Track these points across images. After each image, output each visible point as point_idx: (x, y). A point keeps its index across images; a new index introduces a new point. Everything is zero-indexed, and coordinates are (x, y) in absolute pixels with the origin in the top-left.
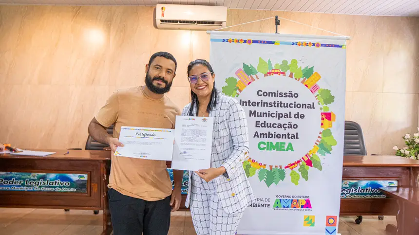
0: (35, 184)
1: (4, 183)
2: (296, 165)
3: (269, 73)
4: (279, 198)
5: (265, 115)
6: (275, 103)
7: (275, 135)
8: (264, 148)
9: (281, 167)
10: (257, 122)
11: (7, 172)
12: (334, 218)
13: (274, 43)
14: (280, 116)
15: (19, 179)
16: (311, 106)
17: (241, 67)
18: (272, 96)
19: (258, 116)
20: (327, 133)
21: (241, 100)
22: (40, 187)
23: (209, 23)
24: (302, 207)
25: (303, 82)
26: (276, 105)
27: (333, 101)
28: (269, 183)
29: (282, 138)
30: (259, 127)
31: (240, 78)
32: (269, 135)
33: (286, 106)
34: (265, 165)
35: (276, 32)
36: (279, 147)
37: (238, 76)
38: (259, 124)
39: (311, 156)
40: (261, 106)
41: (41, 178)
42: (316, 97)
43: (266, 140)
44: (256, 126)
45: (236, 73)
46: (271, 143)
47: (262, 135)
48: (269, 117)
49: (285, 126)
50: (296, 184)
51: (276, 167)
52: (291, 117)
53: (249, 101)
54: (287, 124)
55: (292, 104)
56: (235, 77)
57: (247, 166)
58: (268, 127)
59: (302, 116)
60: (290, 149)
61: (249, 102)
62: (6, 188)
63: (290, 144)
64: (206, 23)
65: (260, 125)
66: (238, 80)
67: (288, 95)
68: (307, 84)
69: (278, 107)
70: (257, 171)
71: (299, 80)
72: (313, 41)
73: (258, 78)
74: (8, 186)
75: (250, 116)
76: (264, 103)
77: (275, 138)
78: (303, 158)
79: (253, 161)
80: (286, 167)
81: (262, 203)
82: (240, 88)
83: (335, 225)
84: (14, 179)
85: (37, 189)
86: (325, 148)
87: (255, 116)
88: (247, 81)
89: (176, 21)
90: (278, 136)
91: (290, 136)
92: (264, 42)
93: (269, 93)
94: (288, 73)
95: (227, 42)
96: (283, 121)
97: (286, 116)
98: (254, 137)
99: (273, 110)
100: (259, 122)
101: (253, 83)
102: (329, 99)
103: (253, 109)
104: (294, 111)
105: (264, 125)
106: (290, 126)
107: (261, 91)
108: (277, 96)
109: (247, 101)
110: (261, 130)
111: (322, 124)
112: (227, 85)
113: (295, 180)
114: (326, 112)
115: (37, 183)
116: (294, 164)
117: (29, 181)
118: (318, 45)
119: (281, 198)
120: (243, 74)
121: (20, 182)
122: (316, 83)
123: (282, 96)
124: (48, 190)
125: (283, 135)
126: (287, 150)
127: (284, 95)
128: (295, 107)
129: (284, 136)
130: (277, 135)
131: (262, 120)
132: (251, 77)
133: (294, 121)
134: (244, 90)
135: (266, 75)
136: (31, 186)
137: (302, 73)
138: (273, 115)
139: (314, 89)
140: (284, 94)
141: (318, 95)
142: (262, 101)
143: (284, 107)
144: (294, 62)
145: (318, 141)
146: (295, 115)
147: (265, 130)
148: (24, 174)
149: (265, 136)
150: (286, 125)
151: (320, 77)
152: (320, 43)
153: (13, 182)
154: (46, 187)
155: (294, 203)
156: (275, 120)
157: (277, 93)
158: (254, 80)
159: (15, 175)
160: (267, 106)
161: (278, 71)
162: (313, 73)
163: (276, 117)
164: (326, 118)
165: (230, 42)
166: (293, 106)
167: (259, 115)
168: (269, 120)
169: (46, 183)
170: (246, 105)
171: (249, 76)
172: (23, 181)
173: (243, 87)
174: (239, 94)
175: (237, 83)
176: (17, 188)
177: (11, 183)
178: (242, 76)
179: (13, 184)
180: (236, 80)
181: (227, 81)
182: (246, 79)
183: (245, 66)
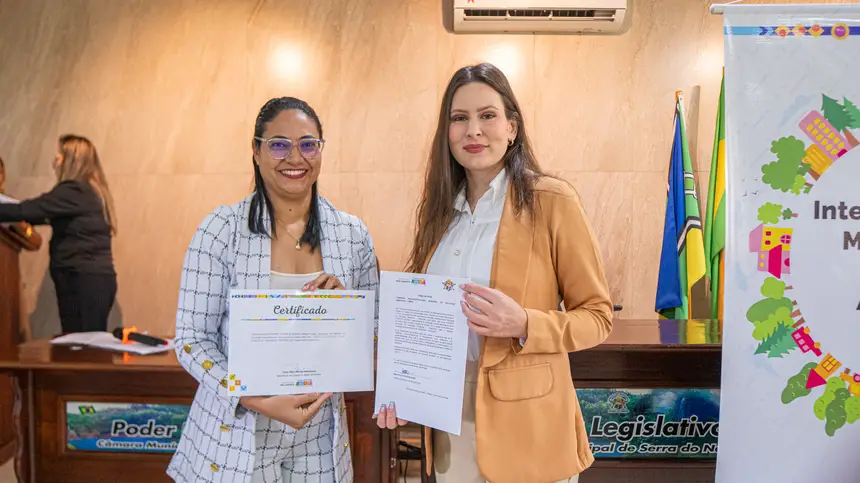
1: (123, 425)
15: (167, 421)
17: (818, 105)
21: (817, 203)
23: (581, 13)
31: (813, 138)
37: (809, 134)
45: (803, 125)
53: (842, 203)
56: (800, 136)
57: (837, 393)
61: (843, 207)
62: (133, 446)
64: (572, 13)
66: (808, 143)
75: (846, 247)
79: (857, 378)
82: (815, 167)
84: (154, 421)
88: (836, 146)
89: (502, 13)
95: (774, 33)
101: (850, 152)
103: (853, 226)
109: (837, 205)
112: (777, 160)
120: (822, 125)
121: (169, 429)
132: (846, 132)
134: (826, 174)
148: (177, 408)
153: (150, 429)
158: (854, 143)
159: (155, 412)
165: (783, 33)
170: (833, 217)
171: (842, 133)
172: (176, 427)
173: (824, 165)
174: (811, 186)
175: (805, 154)
176: (160, 444)
177: (146, 431)
178: (820, 132)
179: (149, 433)
180: (801, 144)
181: (777, 147)
182: (831, 141)
183: (828, 103)
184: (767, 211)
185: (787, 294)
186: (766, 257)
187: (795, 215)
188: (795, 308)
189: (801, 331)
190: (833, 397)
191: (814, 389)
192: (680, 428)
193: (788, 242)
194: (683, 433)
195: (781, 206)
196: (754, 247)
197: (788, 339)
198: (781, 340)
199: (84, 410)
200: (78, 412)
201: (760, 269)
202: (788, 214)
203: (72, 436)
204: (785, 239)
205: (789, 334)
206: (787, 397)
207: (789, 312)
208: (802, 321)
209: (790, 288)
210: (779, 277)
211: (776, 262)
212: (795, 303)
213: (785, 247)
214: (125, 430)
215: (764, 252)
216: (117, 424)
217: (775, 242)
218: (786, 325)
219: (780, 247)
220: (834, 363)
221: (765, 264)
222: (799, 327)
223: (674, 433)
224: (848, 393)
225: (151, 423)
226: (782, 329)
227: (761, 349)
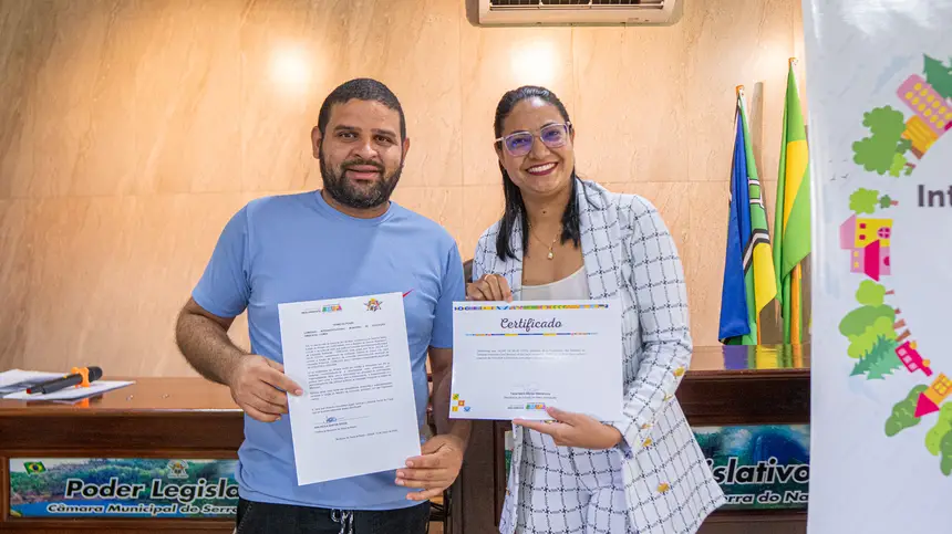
0: (183, 493)
1: (80, 484)
11: (94, 460)
15: (133, 478)
17: (918, 68)
21: (921, 188)
22: (199, 503)
31: (914, 108)
37: (909, 103)
41: (199, 476)
45: (901, 92)
56: (898, 105)
62: (91, 510)
66: (908, 114)
82: (916, 144)
84: (117, 479)
85: (190, 509)
88: (941, 117)
109: (946, 190)
112: (870, 135)
115: (188, 491)
117: (164, 483)
120: (924, 93)
121: (136, 489)
124: (225, 512)
134: (931, 151)
136: (169, 502)
148: (145, 462)
153: (112, 488)
154: (216, 503)
159: (118, 468)
169: (217, 490)
170: (942, 204)
171: (947, 101)
172: (144, 485)
173: (928, 141)
174: (913, 166)
175: (904, 127)
176: (125, 508)
177: (107, 491)
178: (923, 100)
179: (112, 494)
180: (900, 115)
181: (869, 119)
182: (935, 111)
183: (931, 65)
184: (861, 199)
185: (887, 300)
186: (860, 255)
187: (895, 203)
188: (898, 318)
189: (906, 346)
190: (949, 427)
191: (925, 418)
192: (756, 473)
193: (887, 236)
194: (760, 479)
195: (877, 192)
196: (847, 243)
197: (891, 356)
198: (882, 358)
199: (31, 468)
200: (23, 470)
201: (854, 270)
202: (886, 202)
203: (17, 500)
204: (884, 233)
205: (892, 350)
206: (892, 428)
207: (891, 324)
208: (907, 333)
209: (891, 292)
210: (877, 279)
211: (873, 261)
212: (898, 311)
213: (883, 243)
214: (82, 490)
215: (857, 249)
216: (71, 483)
217: (872, 237)
218: (887, 338)
219: (877, 243)
220: (948, 384)
221: (860, 264)
222: (904, 341)
223: (750, 479)
225: (114, 481)
226: (882, 346)
227: (858, 370)
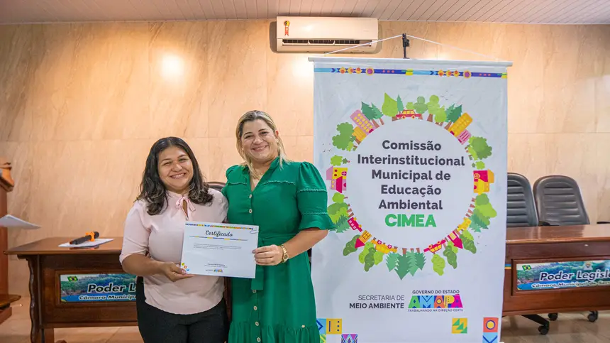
2: (439, 247)
3: (400, 116)
4: (416, 295)
5: (394, 175)
6: (408, 158)
7: (409, 204)
8: (394, 224)
9: (418, 249)
10: (383, 186)
12: (494, 320)
13: (404, 73)
14: (415, 177)
16: (460, 162)
17: (359, 107)
18: (404, 148)
19: (384, 178)
20: (483, 200)
21: (359, 156)
24: (450, 306)
25: (447, 128)
26: (410, 161)
27: (490, 154)
28: (402, 274)
29: (420, 208)
30: (386, 193)
31: (357, 123)
32: (402, 205)
33: (423, 162)
34: (396, 248)
35: (405, 57)
36: (416, 221)
37: (355, 121)
38: (386, 189)
39: (461, 232)
40: (389, 163)
42: (466, 148)
43: (396, 212)
44: (383, 192)
45: (352, 117)
46: (404, 216)
47: (391, 205)
48: (400, 178)
49: (423, 191)
50: (441, 273)
51: (412, 249)
52: (431, 179)
53: (371, 156)
54: (426, 188)
55: (433, 160)
56: (351, 122)
57: (370, 250)
58: (399, 193)
59: (447, 177)
60: (430, 224)
61: (371, 157)
62: (100, 298)
63: (431, 217)
65: (387, 191)
66: (355, 126)
67: (426, 146)
68: (452, 130)
69: (412, 163)
70: (385, 257)
71: (441, 125)
72: (461, 69)
73: (383, 124)
74: (104, 294)
75: (373, 178)
76: (393, 159)
77: (409, 208)
78: (449, 236)
79: (379, 242)
80: (425, 250)
81: (393, 302)
82: (358, 138)
83: (496, 331)
84: (113, 283)
86: (479, 221)
87: (380, 178)
88: (368, 127)
90: (414, 206)
91: (430, 206)
92: (391, 72)
93: (400, 144)
94: (426, 115)
95: (339, 72)
96: (420, 184)
97: (425, 177)
98: (380, 208)
99: (405, 168)
100: (387, 186)
101: (375, 130)
102: (485, 152)
103: (377, 167)
104: (436, 169)
105: (393, 190)
106: (431, 191)
107: (388, 142)
108: (411, 149)
109: (369, 157)
110: (389, 198)
111: (475, 187)
112: (340, 134)
113: (439, 269)
114: (480, 170)
116: (436, 245)
118: (467, 75)
119: (419, 294)
120: (361, 117)
122: (466, 129)
123: (418, 148)
125: (420, 204)
126: (427, 225)
127: (420, 147)
128: (436, 164)
129: (422, 206)
130: (412, 204)
131: (390, 183)
132: (374, 121)
133: (435, 183)
134: (364, 141)
135: (394, 119)
137: (446, 116)
138: (406, 176)
139: (463, 137)
140: (421, 145)
141: (468, 146)
142: (389, 156)
143: (422, 164)
144: (435, 99)
145: (469, 211)
146: (438, 174)
147: (396, 198)
149: (395, 205)
150: (424, 189)
151: (471, 120)
152: (470, 71)
155: (437, 301)
156: (408, 183)
157: (411, 144)
158: (377, 126)
160: (397, 163)
161: (412, 113)
162: (462, 114)
163: (411, 178)
164: (480, 178)
165: (343, 72)
166: (434, 162)
167: (386, 176)
168: (401, 183)
170: (367, 162)
171: (371, 121)
173: (363, 137)
174: (356, 147)
175: (353, 131)
178: (361, 120)
180: (351, 126)
181: (339, 128)
182: (366, 125)
183: (364, 106)
184: (335, 160)
185: (345, 201)
186: (335, 182)
187: (349, 162)
188: (349, 208)
189: (352, 219)
190: (368, 252)
191: (359, 248)
193: (345, 175)
195: (342, 157)
196: (329, 177)
197: (346, 223)
198: (343, 224)
201: (332, 188)
202: (345, 161)
205: (347, 221)
206: (346, 252)
207: (346, 210)
208: (353, 214)
209: (346, 198)
210: (341, 192)
212: (349, 205)
213: (344, 177)
215: (334, 180)
217: (339, 175)
218: (345, 216)
219: (341, 177)
220: (368, 235)
221: (334, 186)
222: (351, 217)
224: (375, 249)
226: (342, 219)
